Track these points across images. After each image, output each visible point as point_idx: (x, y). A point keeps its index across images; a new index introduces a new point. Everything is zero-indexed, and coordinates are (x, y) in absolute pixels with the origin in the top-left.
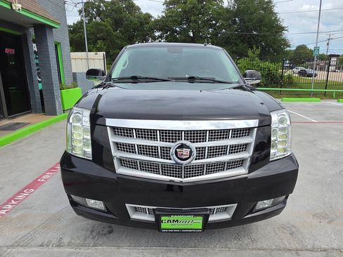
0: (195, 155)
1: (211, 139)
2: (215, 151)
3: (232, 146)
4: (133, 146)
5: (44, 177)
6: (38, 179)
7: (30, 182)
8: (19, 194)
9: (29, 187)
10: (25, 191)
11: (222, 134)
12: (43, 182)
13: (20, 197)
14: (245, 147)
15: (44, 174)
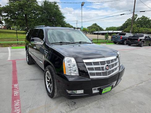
4: (93, 68)
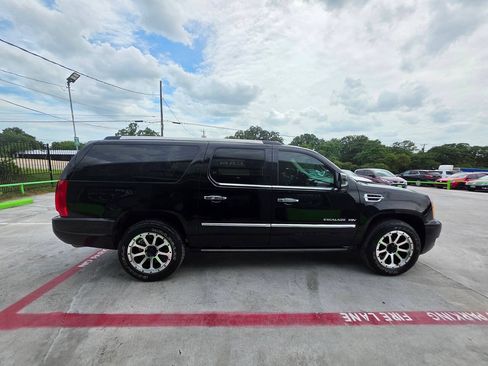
5: (399, 318)
6: (409, 322)
7: (422, 326)
8: (447, 322)
9: (430, 321)
10: (438, 319)
12: (407, 313)
13: (448, 317)
15: (395, 322)
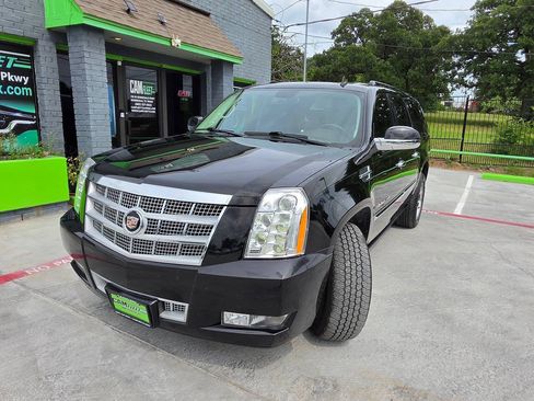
0: (145, 227)
1: (166, 211)
2: (168, 228)
3: (190, 226)
11: (181, 207)
14: (205, 230)
